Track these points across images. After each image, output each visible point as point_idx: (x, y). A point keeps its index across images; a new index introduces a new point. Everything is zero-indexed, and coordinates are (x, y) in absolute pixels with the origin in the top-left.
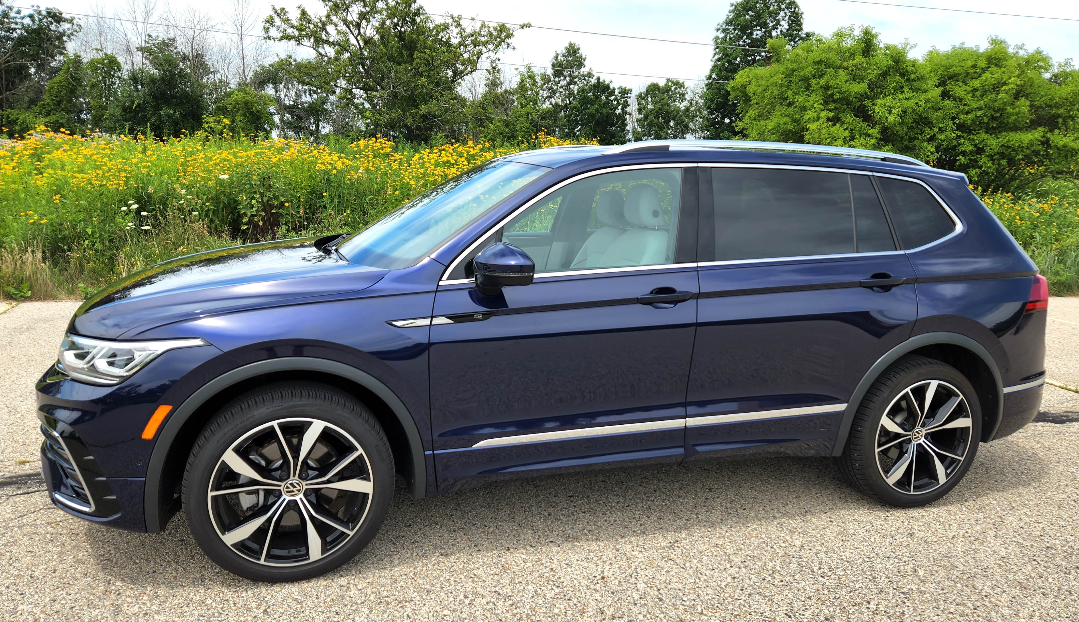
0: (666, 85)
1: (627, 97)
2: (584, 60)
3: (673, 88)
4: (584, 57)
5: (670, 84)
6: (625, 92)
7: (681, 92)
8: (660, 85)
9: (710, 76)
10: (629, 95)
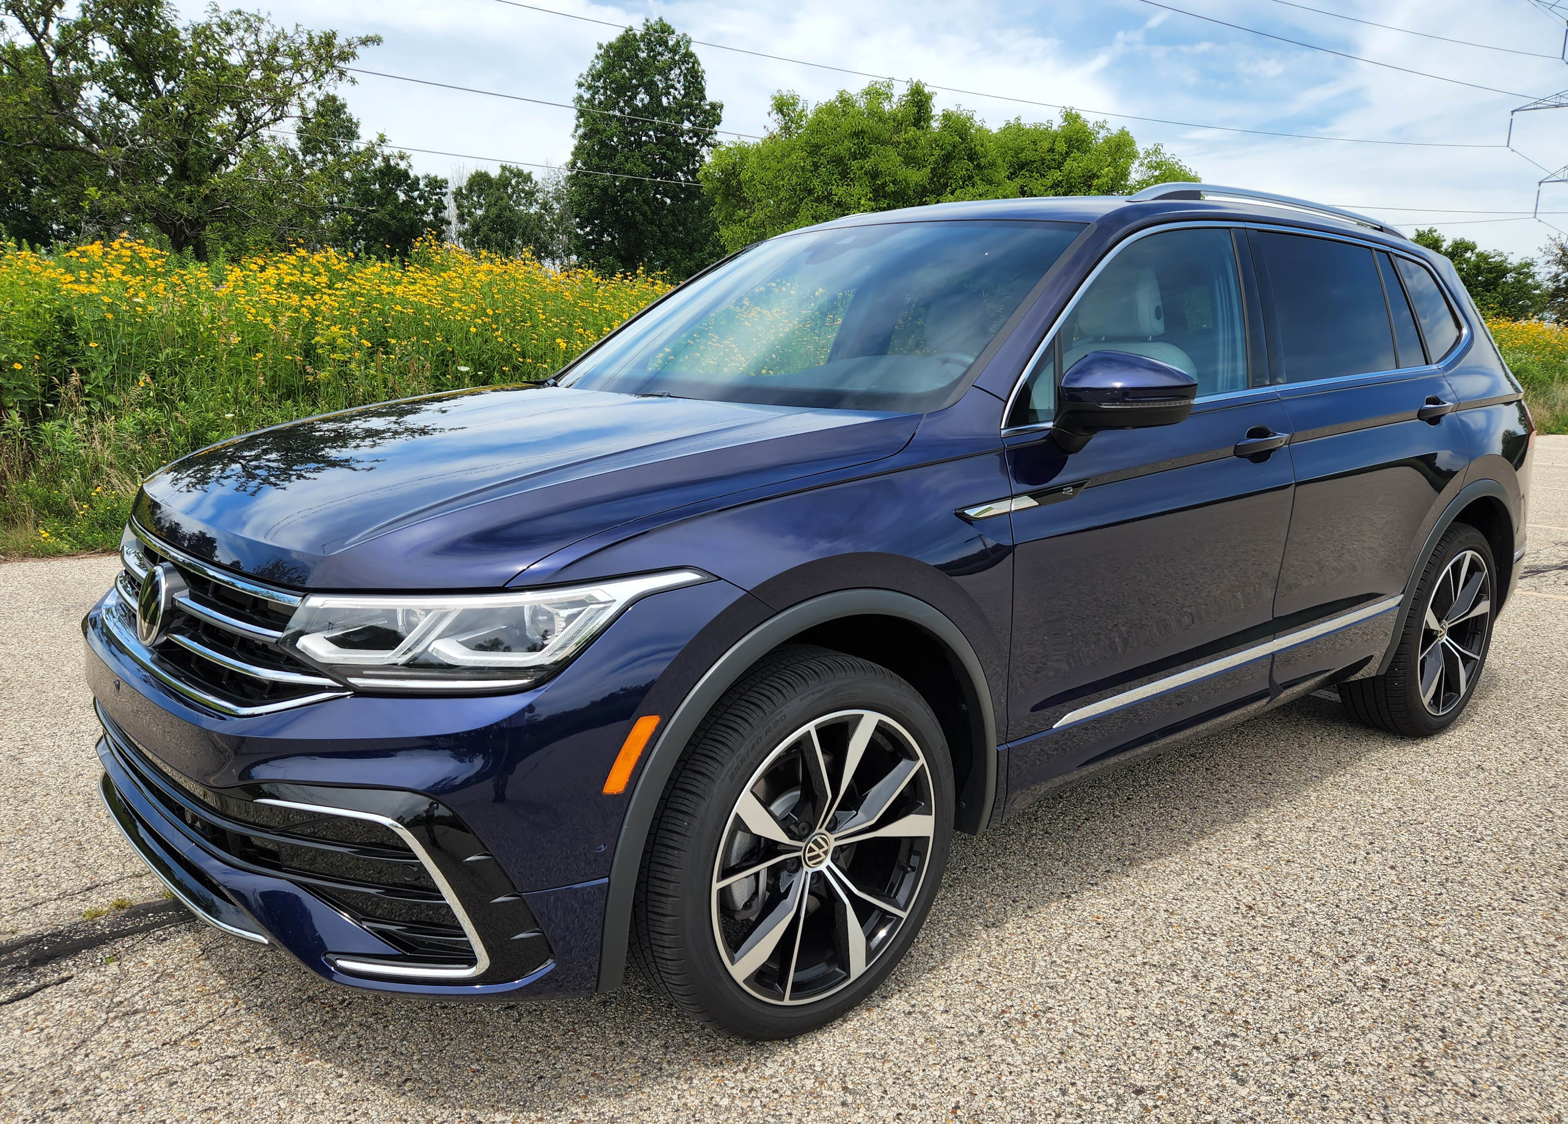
0: (501, 176)
1: (441, 194)
2: (357, 126)
3: (513, 182)
4: (355, 120)
5: (507, 174)
6: (436, 185)
7: (527, 188)
8: (493, 176)
9: (573, 165)
10: (444, 190)
